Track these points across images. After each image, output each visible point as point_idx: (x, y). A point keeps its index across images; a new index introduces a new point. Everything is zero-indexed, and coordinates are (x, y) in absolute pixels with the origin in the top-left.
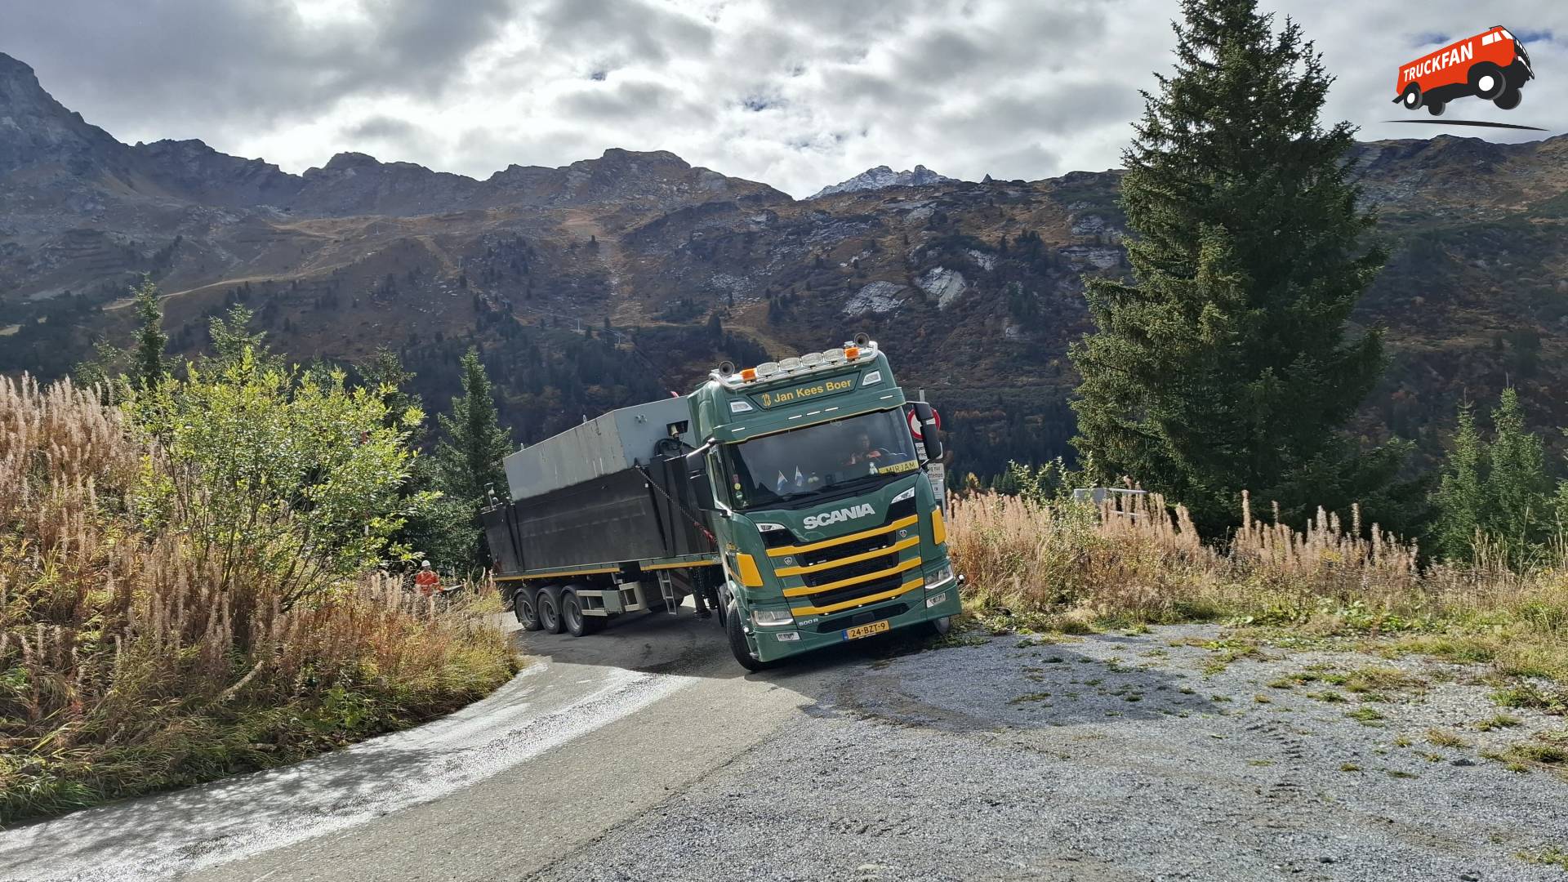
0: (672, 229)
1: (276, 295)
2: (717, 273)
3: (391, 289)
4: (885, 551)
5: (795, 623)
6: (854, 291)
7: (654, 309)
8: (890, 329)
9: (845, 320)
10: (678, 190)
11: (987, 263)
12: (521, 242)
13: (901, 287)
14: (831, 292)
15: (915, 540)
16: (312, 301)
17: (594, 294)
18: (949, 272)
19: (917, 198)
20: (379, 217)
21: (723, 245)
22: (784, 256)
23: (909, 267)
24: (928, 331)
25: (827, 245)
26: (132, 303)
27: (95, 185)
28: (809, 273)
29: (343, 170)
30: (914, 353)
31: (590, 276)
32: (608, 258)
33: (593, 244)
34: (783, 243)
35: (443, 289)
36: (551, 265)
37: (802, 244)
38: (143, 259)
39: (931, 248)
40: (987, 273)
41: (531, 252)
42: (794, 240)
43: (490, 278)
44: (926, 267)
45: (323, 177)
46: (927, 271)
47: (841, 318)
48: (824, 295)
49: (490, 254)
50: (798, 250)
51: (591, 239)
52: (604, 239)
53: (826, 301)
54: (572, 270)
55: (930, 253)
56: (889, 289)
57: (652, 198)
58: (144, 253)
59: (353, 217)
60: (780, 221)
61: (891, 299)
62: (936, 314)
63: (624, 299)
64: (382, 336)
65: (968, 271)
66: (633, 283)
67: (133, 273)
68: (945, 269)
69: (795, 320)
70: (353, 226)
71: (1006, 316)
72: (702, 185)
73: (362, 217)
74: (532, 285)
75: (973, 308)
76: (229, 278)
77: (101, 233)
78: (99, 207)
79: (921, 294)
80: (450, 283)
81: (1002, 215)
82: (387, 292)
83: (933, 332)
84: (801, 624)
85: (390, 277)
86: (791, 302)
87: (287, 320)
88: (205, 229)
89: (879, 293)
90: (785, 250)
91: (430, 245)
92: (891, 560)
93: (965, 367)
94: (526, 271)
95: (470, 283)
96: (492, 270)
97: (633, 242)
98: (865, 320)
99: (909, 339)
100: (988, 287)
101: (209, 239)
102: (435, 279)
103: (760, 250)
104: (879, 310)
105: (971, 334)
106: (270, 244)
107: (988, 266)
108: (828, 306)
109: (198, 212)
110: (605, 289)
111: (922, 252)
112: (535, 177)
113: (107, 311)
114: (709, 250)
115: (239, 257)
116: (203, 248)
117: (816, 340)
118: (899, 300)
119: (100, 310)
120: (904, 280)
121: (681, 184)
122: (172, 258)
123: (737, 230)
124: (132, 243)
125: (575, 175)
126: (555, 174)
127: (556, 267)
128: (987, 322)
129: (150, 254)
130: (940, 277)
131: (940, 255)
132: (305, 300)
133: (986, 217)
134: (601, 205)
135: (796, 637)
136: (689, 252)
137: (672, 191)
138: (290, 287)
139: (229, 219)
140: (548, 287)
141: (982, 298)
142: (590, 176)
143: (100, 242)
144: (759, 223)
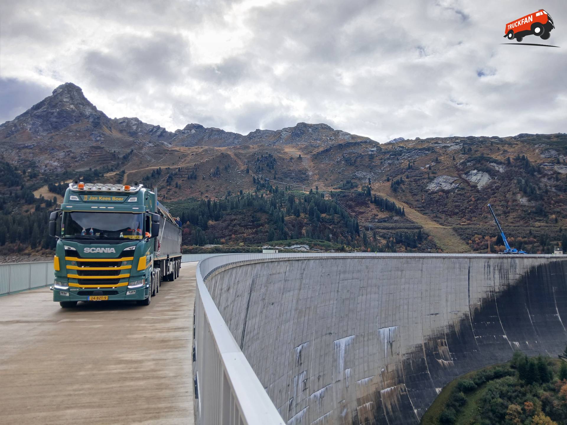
0: (333, 153)
1: (172, 173)
2: (358, 171)
3: (218, 173)
4: (116, 268)
5: (69, 289)
6: (431, 180)
7: (331, 185)
8: (454, 197)
9: (429, 192)
10: (330, 139)
11: (501, 169)
12: (270, 156)
13: (456, 178)
14: (419, 180)
15: (129, 267)
16: (187, 176)
17: (302, 178)
18: (481, 172)
19: (448, 142)
20: (207, 147)
21: (359, 159)
22: (390, 164)
23: (458, 170)
24: (476, 199)
25: (411, 160)
26: (114, 174)
27: (101, 131)
28: (405, 172)
29: (190, 130)
30: (471, 209)
31: (300, 171)
32: (307, 164)
33: (300, 158)
34: (388, 159)
35: (239, 174)
36: (283, 166)
37: (398, 159)
38: (118, 158)
39: (468, 161)
40: (501, 173)
41: (274, 160)
42: (393, 158)
43: (259, 170)
44: (467, 170)
45: (183, 133)
46: (469, 172)
47: (427, 191)
48: (415, 181)
49: (258, 160)
50: (396, 162)
51: (299, 156)
52: (303, 156)
53: (417, 183)
54: (292, 168)
55: (469, 163)
56: (449, 179)
57: (319, 142)
58: (119, 156)
59: (197, 147)
60: (383, 151)
61: (451, 184)
62: (478, 191)
63: (315, 181)
64: (215, 191)
65: (491, 173)
66: (318, 174)
67: (115, 163)
68: (479, 171)
69: (404, 191)
70: (197, 150)
71: (519, 193)
72: (340, 137)
73: (200, 147)
74: (276, 174)
75: (498, 189)
76: (151, 167)
77: (103, 148)
78: (102, 139)
79: (467, 182)
80: (242, 171)
81: (498, 149)
82: (217, 174)
83: (478, 199)
84: (71, 290)
85: (218, 168)
86: (401, 183)
87: (177, 182)
88: (141, 148)
89: (444, 181)
90: (390, 161)
91: (233, 156)
92: (117, 272)
93: (502, 216)
94: (273, 168)
95: (250, 171)
96: (259, 167)
97: (316, 157)
98: (440, 193)
99: (466, 202)
100: (503, 180)
101: (143, 151)
102: (236, 169)
103: (377, 162)
104: (446, 188)
105: (500, 201)
106: (166, 155)
107: (501, 170)
108: (419, 186)
109: (139, 142)
110: (307, 176)
111: (463, 164)
112: (267, 134)
113: (106, 176)
114: (353, 161)
115: (155, 159)
116: (141, 155)
117: (416, 201)
118: (456, 184)
119: (103, 176)
120: (457, 175)
121: (331, 137)
122: (129, 158)
123: (363, 154)
124: (115, 152)
125: (284, 133)
126: (276, 133)
127: (285, 167)
128: (507, 196)
129: (121, 156)
130: (476, 174)
131: (474, 165)
132: (183, 176)
133: (491, 150)
134: (297, 144)
135: (68, 295)
136: (343, 162)
137: (327, 140)
138: (177, 170)
139: (151, 145)
140: (282, 175)
141: (502, 184)
142: (290, 134)
143: (102, 151)
144: (373, 151)
